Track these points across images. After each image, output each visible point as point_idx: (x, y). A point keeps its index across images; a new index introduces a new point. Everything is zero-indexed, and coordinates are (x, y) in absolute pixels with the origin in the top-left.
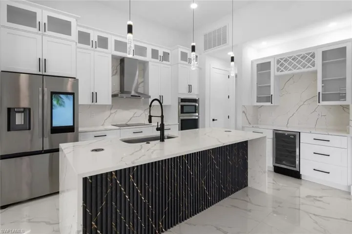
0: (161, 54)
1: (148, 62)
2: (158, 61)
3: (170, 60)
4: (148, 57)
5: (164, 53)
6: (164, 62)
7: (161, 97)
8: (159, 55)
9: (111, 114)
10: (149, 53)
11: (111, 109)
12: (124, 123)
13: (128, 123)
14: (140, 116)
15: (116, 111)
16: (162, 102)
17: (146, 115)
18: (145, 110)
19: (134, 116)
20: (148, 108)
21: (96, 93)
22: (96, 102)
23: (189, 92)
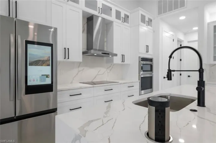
0: (122, 15)
1: (113, 22)
2: (120, 22)
3: (129, 23)
4: (112, 18)
5: (125, 15)
6: (125, 23)
7: (123, 56)
8: (122, 16)
9: (79, 71)
10: (114, 13)
11: (79, 67)
12: (90, 81)
13: (94, 81)
14: (103, 74)
15: (84, 69)
16: (123, 61)
17: (108, 73)
18: (108, 68)
19: (98, 74)
20: (110, 67)
21: (68, 49)
22: (68, 58)
23: (147, 52)
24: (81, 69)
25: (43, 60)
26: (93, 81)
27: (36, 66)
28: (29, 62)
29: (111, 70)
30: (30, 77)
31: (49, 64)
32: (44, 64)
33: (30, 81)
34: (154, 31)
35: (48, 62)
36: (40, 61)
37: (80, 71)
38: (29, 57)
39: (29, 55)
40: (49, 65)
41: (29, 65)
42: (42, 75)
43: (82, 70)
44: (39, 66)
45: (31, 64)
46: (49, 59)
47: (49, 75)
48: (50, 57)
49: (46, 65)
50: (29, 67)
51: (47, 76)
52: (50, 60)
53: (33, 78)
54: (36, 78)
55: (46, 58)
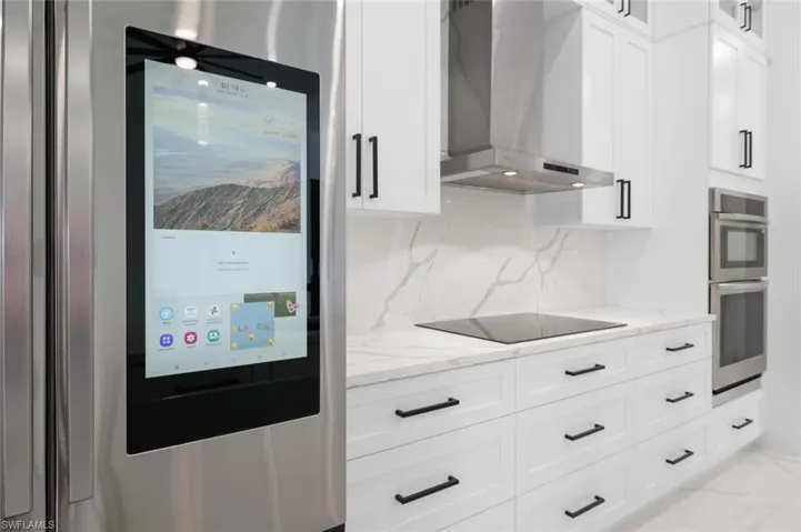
2: (613, 9)
3: (649, 15)
6: (635, 20)
7: (625, 186)
9: (414, 266)
11: (412, 243)
12: (463, 314)
14: (520, 280)
15: (434, 254)
16: (626, 215)
17: (542, 274)
18: (541, 250)
19: (502, 279)
20: (552, 243)
21: (374, 140)
22: (375, 195)
23: (745, 166)
24: (421, 252)
25: (252, 185)
26: (477, 316)
27: (205, 227)
28: (156, 198)
29: (554, 260)
30: (166, 314)
31: (291, 217)
32: (262, 220)
33: (166, 341)
34: (770, 62)
35: (286, 206)
36: (232, 189)
37: (418, 265)
38: (156, 161)
39: (157, 145)
40: (291, 226)
41: (158, 225)
42: (249, 299)
43: (427, 260)
44: (228, 234)
45: (172, 217)
46: (291, 182)
47: (292, 297)
48: (297, 167)
49: (274, 225)
50: (157, 241)
51: (281, 304)
52: (297, 186)
53: (188, 322)
54: (210, 322)
55: (271, 176)
